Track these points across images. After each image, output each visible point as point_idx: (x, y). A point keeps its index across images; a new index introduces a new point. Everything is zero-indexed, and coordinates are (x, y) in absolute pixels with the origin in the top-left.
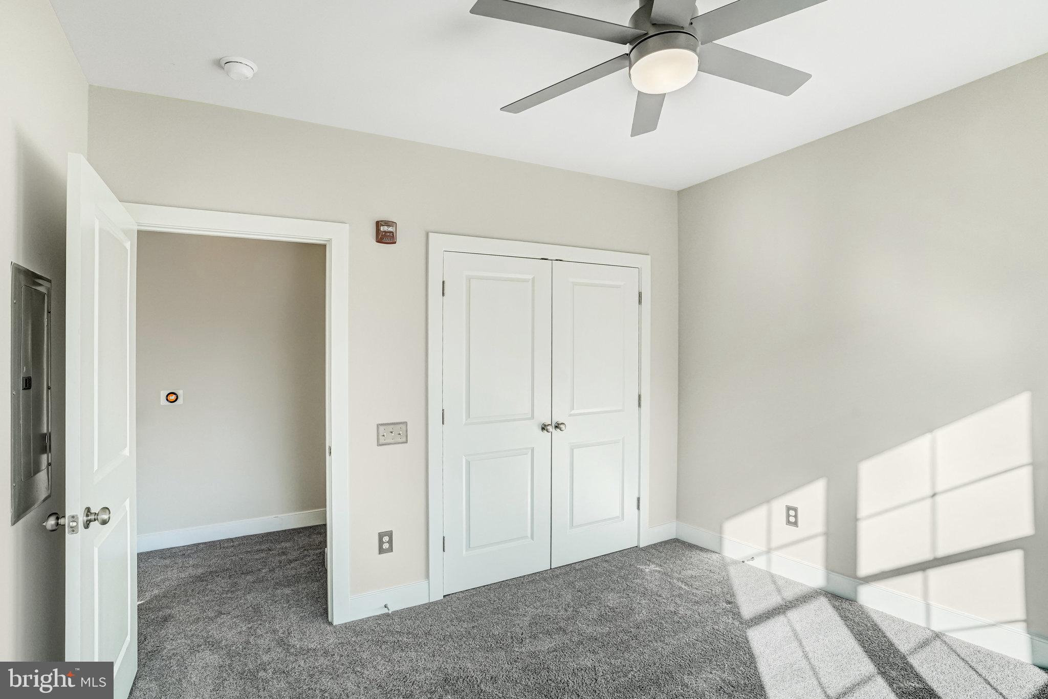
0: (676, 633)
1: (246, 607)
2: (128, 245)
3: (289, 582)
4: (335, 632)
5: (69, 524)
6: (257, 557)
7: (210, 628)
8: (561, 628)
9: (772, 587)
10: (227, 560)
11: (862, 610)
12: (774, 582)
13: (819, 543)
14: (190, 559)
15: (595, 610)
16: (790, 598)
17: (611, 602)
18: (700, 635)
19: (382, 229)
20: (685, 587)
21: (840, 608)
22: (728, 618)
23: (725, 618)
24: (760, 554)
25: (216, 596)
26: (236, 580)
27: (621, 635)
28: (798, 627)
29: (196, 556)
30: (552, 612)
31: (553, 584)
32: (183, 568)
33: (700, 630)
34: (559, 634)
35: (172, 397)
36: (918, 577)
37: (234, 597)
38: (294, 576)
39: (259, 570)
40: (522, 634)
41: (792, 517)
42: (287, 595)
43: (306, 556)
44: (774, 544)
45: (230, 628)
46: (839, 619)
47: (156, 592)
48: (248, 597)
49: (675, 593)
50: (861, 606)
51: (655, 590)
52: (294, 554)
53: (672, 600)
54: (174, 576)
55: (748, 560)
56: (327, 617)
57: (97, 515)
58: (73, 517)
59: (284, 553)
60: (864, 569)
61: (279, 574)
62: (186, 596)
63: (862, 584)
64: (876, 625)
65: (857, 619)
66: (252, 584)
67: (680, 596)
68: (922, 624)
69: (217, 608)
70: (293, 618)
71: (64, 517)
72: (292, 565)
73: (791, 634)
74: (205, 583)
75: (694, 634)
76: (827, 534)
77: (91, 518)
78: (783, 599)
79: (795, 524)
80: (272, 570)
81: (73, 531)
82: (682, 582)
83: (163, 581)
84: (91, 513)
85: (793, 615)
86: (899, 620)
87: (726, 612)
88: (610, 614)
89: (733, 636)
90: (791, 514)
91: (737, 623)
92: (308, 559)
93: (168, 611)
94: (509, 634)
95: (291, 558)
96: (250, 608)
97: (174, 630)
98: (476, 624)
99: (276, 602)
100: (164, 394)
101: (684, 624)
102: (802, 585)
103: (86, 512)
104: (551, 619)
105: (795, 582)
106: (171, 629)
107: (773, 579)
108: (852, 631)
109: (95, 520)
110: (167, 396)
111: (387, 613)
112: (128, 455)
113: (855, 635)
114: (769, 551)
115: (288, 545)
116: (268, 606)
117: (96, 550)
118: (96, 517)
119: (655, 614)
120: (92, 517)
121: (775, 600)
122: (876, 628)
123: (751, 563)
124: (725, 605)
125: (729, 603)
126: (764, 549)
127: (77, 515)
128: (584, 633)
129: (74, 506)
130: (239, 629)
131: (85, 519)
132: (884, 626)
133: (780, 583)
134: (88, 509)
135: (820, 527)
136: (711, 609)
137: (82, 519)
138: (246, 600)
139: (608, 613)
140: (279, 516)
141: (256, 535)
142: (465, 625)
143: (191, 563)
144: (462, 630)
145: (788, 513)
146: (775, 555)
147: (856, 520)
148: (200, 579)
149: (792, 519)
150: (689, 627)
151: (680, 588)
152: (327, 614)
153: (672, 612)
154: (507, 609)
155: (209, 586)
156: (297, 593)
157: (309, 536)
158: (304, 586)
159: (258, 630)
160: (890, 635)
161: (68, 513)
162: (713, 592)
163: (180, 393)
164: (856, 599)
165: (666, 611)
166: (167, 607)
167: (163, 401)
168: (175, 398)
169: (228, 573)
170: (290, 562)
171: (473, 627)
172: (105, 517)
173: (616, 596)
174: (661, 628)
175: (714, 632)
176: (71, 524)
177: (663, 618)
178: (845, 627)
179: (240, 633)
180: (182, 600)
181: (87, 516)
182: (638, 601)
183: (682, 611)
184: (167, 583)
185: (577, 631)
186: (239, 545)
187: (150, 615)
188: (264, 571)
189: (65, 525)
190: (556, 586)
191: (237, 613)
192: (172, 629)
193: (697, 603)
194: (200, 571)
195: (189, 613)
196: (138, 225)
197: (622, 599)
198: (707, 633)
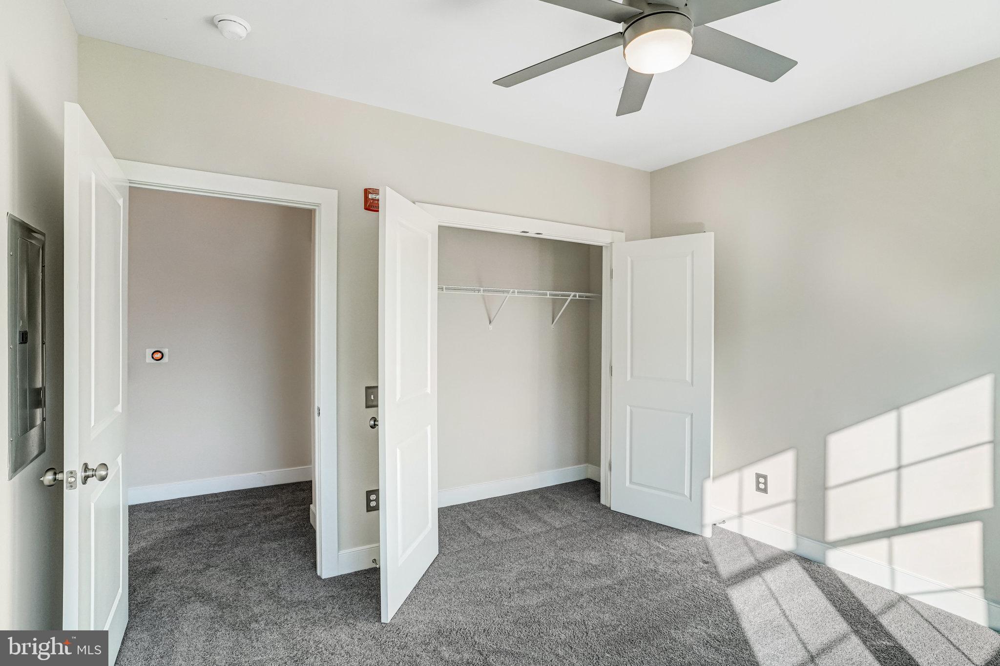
0: (658, 590)
1: (234, 560)
2: (121, 202)
3: (276, 537)
4: (324, 586)
5: (67, 480)
6: (241, 512)
7: (199, 580)
8: (547, 584)
9: (745, 549)
10: (212, 514)
11: (830, 572)
12: (747, 544)
13: (789, 508)
14: (175, 513)
15: (579, 567)
16: (762, 560)
17: (594, 560)
18: (681, 592)
19: (370, 196)
20: (662, 547)
21: (810, 570)
22: (707, 577)
23: (703, 577)
24: (731, 518)
25: (204, 549)
26: (222, 534)
27: (606, 591)
28: (773, 588)
29: (181, 511)
30: (536, 568)
31: (535, 542)
32: (169, 521)
33: (681, 587)
34: (546, 589)
35: (158, 355)
36: (883, 543)
37: (221, 551)
38: (280, 531)
39: (245, 524)
40: (510, 589)
41: (762, 484)
42: (274, 549)
43: (290, 512)
44: (746, 509)
45: (220, 580)
46: (809, 580)
47: (143, 544)
48: (236, 550)
49: (653, 552)
50: (828, 568)
51: (634, 548)
52: (279, 510)
53: (651, 559)
54: (161, 529)
55: (720, 523)
56: (316, 570)
57: (95, 471)
58: (71, 473)
59: (269, 509)
60: (833, 534)
61: (264, 528)
62: (174, 549)
63: (830, 548)
64: (844, 586)
65: (826, 580)
66: (239, 538)
67: (658, 555)
68: (888, 586)
69: (205, 561)
70: (282, 571)
71: (62, 472)
72: (278, 520)
73: (767, 592)
74: (191, 537)
75: (674, 592)
76: (796, 501)
77: (88, 474)
78: (756, 560)
79: (765, 491)
80: (258, 525)
81: (71, 486)
82: (659, 542)
83: (150, 534)
84: (89, 469)
85: (768, 575)
86: (865, 582)
87: (703, 571)
88: (593, 571)
89: (712, 594)
90: (760, 481)
91: (715, 582)
92: (293, 515)
93: (156, 563)
94: (497, 589)
95: (276, 513)
96: (239, 562)
97: (163, 582)
98: (463, 579)
99: (263, 556)
100: (149, 352)
101: (665, 582)
102: (772, 547)
103: (84, 468)
104: (537, 576)
105: (765, 545)
106: (159, 581)
107: (745, 540)
108: (823, 591)
109: (93, 476)
110: (153, 354)
111: (374, 568)
112: (121, 411)
113: (826, 595)
114: (740, 516)
115: (272, 500)
116: (256, 559)
117: (93, 505)
118: (94, 473)
119: (637, 572)
120: (90, 473)
121: (748, 561)
122: (844, 588)
123: (722, 526)
124: (702, 564)
125: (706, 563)
126: (736, 513)
127: (75, 471)
128: (570, 589)
129: (72, 462)
130: (228, 582)
131: (84, 474)
132: (852, 586)
133: (752, 544)
134: (86, 465)
135: (789, 495)
136: (689, 568)
137: (80, 474)
138: (234, 553)
139: (591, 571)
140: (261, 472)
141: (239, 490)
142: (453, 580)
143: (176, 516)
144: (450, 585)
145: (758, 480)
146: (746, 519)
147: (825, 488)
148: (186, 532)
149: (762, 486)
150: (670, 585)
151: (658, 548)
152: (316, 568)
153: (652, 570)
154: (493, 565)
155: (196, 540)
156: (284, 547)
157: (293, 493)
158: (290, 541)
159: (248, 583)
160: (859, 595)
161: (67, 468)
162: (690, 552)
163: (165, 351)
164: (825, 561)
165: (647, 569)
166: (155, 559)
167: (149, 359)
168: (161, 356)
169: (214, 527)
170: (276, 517)
171: (461, 582)
172: (103, 473)
173: (597, 554)
174: (643, 585)
175: (695, 590)
176: (69, 479)
177: (645, 576)
178: (816, 587)
179: (230, 585)
180: (170, 553)
181: (85, 471)
182: (619, 559)
183: (661, 569)
184: (153, 536)
185: (563, 587)
186: (223, 500)
187: (138, 567)
188: (249, 525)
189: (63, 481)
190: (538, 544)
191: (226, 566)
192: (161, 581)
193: (675, 561)
194: (186, 525)
195: (177, 565)
196: (130, 183)
197: (603, 558)
198: (687, 591)
